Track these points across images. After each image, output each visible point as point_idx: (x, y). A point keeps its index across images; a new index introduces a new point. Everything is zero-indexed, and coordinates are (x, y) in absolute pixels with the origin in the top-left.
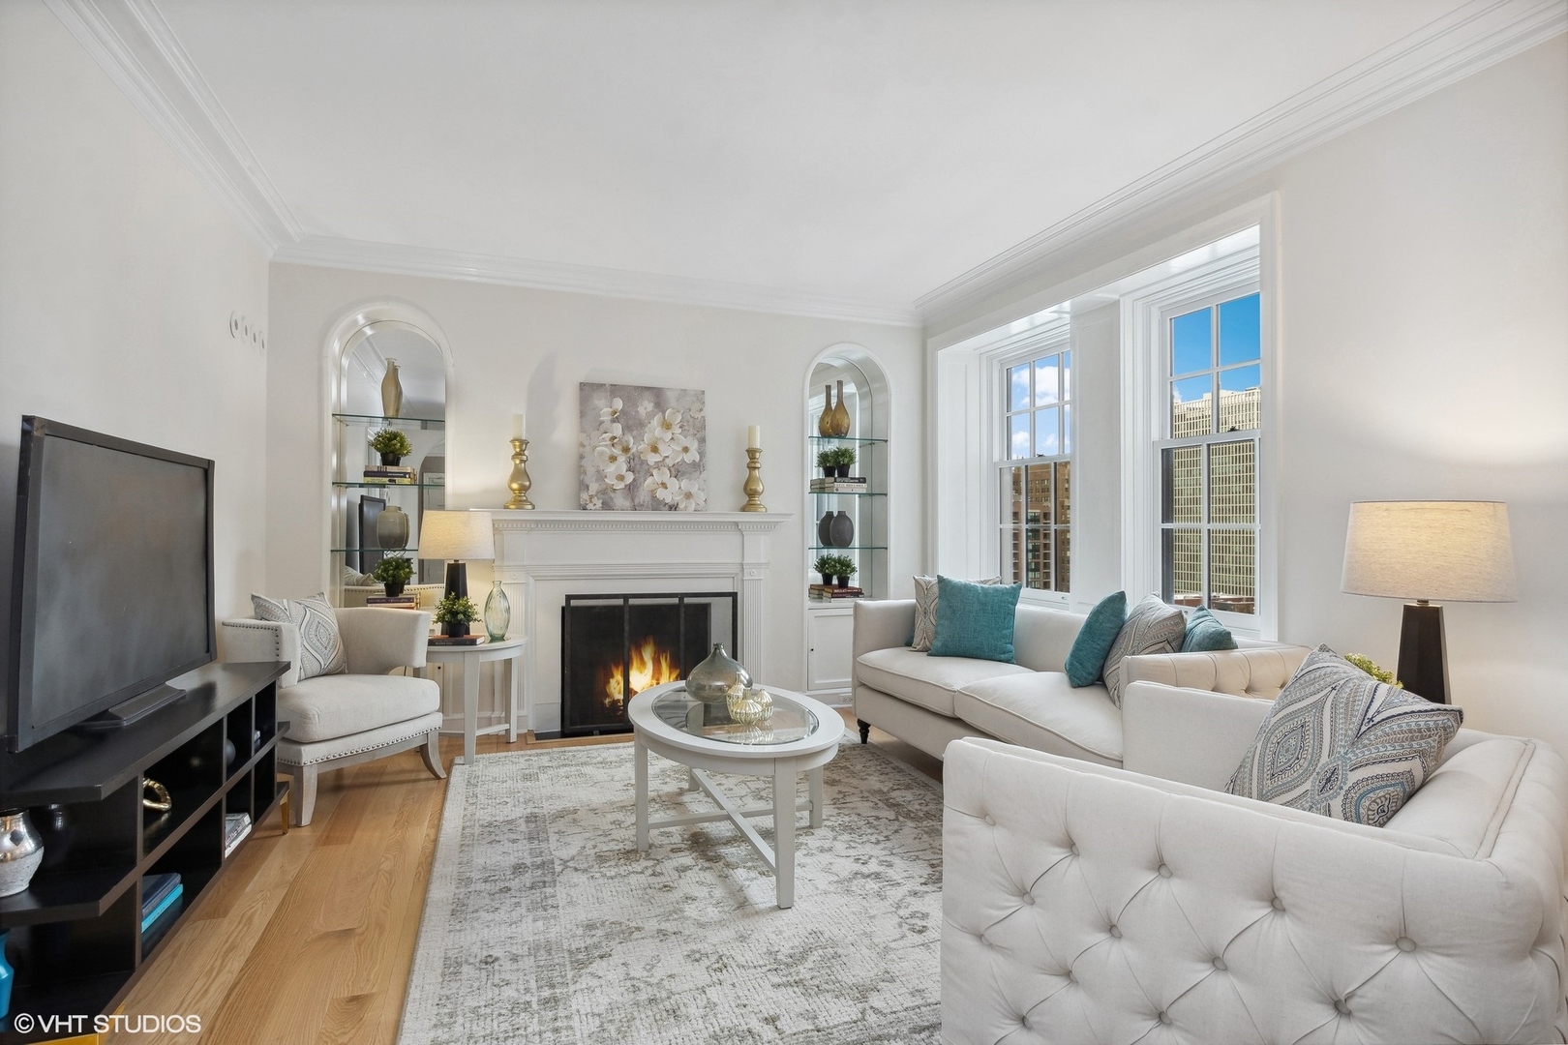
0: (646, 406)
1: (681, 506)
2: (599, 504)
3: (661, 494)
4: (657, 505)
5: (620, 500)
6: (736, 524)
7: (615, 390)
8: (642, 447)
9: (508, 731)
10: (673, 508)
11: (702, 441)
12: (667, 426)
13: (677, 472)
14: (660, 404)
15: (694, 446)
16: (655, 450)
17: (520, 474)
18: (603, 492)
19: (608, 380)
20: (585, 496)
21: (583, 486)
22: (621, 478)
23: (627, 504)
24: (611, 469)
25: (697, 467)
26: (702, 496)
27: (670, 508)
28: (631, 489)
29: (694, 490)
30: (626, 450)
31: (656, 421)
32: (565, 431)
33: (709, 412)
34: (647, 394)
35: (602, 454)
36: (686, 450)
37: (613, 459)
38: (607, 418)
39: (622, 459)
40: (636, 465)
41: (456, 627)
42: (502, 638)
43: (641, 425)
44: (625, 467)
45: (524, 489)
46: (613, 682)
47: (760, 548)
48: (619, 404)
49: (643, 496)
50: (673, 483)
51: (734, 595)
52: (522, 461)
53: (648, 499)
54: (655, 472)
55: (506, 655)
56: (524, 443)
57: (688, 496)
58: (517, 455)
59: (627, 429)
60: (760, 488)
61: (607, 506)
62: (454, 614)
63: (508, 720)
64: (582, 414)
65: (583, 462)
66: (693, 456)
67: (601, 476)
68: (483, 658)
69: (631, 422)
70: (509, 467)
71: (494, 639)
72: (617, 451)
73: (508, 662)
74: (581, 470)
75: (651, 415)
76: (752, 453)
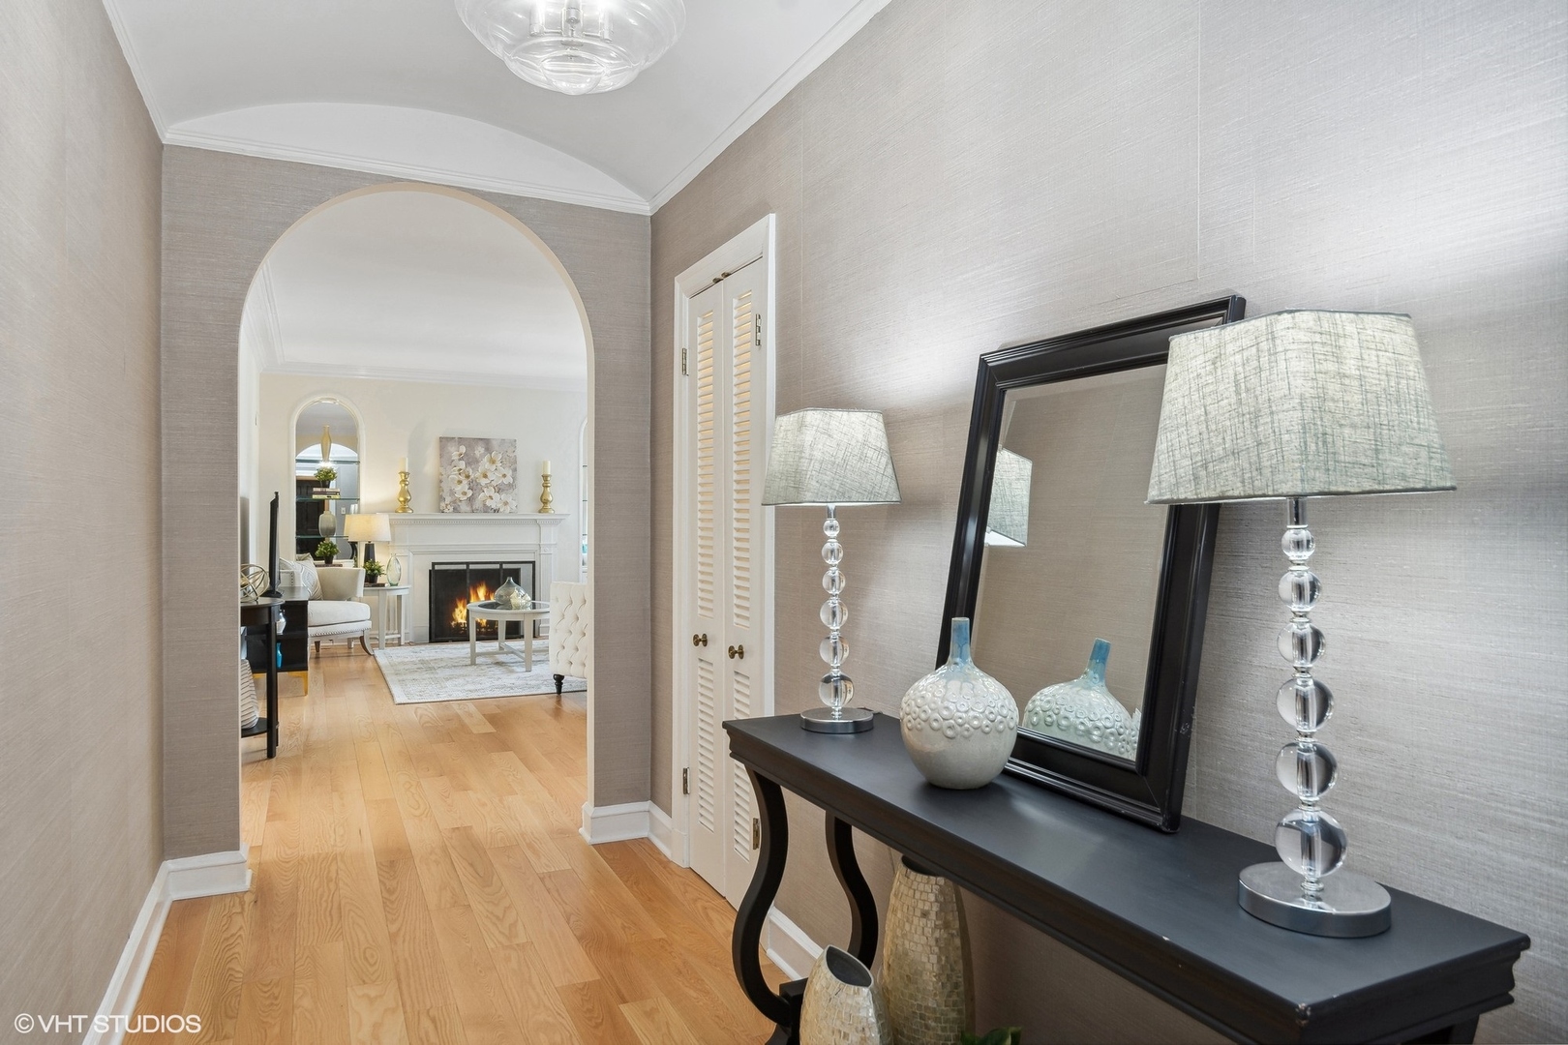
0: (480, 450)
1: (501, 510)
2: (452, 509)
3: (489, 503)
4: (486, 509)
5: (464, 507)
6: (536, 520)
7: (461, 441)
8: (478, 474)
9: (399, 638)
10: (496, 511)
11: (515, 470)
12: (493, 462)
13: (499, 490)
14: (488, 450)
15: (509, 473)
16: (485, 476)
17: (404, 492)
18: (454, 502)
19: (456, 436)
20: (443, 504)
21: (441, 498)
22: (465, 493)
23: (468, 509)
24: (459, 488)
25: (511, 486)
26: (515, 503)
27: (495, 511)
28: (471, 500)
29: (510, 500)
30: (468, 477)
31: (485, 459)
32: (431, 466)
33: (518, 452)
34: (480, 442)
35: (453, 479)
36: (504, 476)
37: (460, 482)
38: (456, 458)
39: (465, 482)
40: (474, 486)
41: (371, 579)
42: (397, 585)
43: (477, 461)
44: (467, 487)
45: (406, 501)
46: (457, 611)
47: (550, 535)
48: (463, 449)
49: (478, 504)
50: (496, 496)
51: (533, 563)
52: (406, 485)
53: (481, 506)
54: (485, 490)
55: (399, 593)
56: (406, 474)
57: (506, 503)
58: (404, 481)
59: (468, 464)
60: (550, 498)
61: (456, 510)
62: (373, 570)
63: (399, 633)
64: (441, 456)
65: (442, 485)
66: (509, 479)
67: (452, 493)
68: (388, 593)
69: (471, 461)
70: (399, 487)
71: (392, 585)
72: (462, 478)
73: (399, 597)
74: (440, 489)
75: (483, 456)
76: (545, 477)
